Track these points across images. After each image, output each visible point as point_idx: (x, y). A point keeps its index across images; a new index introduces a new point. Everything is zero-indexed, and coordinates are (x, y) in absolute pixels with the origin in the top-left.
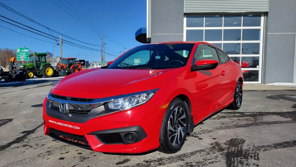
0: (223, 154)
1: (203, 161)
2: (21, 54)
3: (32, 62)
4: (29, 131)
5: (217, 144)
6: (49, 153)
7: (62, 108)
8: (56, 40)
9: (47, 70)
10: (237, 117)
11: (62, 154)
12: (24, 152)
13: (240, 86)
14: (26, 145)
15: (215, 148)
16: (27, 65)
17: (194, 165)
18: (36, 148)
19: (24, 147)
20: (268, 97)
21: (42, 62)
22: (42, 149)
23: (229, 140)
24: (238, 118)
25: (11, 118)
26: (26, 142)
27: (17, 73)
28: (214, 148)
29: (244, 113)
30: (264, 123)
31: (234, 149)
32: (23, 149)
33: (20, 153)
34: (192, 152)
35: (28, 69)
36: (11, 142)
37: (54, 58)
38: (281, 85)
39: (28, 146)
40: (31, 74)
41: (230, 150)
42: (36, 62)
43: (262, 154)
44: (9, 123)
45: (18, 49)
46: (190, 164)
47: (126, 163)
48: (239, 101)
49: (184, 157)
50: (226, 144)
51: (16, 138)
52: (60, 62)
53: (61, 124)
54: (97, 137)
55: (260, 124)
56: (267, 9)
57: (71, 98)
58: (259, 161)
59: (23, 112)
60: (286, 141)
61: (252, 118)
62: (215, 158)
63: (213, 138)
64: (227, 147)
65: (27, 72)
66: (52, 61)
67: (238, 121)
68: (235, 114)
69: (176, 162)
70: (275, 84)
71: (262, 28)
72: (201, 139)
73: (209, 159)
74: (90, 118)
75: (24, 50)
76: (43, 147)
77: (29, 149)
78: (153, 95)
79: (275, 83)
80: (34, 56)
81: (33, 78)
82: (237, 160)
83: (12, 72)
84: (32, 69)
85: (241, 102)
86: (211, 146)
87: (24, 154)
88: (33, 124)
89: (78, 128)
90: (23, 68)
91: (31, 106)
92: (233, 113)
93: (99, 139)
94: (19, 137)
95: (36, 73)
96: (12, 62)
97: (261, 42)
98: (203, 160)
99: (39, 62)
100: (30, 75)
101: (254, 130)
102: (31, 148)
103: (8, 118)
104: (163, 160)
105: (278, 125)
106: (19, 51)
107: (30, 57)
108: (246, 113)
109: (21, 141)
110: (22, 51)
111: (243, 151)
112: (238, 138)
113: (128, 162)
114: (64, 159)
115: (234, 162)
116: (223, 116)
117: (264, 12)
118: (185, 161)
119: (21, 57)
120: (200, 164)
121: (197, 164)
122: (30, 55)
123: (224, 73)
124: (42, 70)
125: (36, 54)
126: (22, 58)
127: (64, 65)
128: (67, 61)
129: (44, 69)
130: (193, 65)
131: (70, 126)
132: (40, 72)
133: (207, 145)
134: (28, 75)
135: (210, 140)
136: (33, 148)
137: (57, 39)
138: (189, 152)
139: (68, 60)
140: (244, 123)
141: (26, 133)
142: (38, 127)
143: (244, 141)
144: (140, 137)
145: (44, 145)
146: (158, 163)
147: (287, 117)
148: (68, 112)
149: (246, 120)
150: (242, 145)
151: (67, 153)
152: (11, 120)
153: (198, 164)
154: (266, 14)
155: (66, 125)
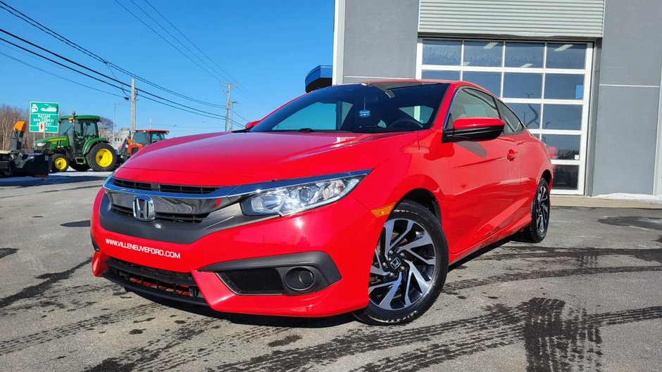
0: (518, 329)
1: (473, 343)
2: (39, 116)
3: (65, 134)
4: (55, 274)
5: (502, 309)
6: (105, 319)
7: (139, 209)
8: (123, 89)
9: (98, 154)
10: (540, 256)
11: (136, 322)
12: (45, 316)
13: (545, 189)
14: (48, 304)
15: (498, 316)
16: (54, 141)
17: (453, 350)
18: (73, 310)
19: (42, 306)
20: (602, 221)
21: (87, 136)
22: (89, 312)
23: (527, 300)
24: (542, 259)
25: (13, 248)
26: (48, 296)
27: (29, 158)
28: (494, 316)
29: (554, 248)
30: (601, 268)
31: (541, 320)
32: (41, 311)
33: (33, 319)
34: (445, 324)
35: (54, 150)
36: (12, 296)
37: (116, 130)
38: (627, 198)
39: (53, 304)
40: (62, 163)
41: (533, 321)
42: (75, 136)
43: (605, 331)
44: (6, 257)
45: (34, 105)
46: (443, 348)
47: (292, 343)
48: (542, 224)
49: (426, 333)
50: (520, 309)
51: (25, 287)
52: (129, 138)
53: (134, 247)
54: (222, 278)
55: (594, 272)
56: (600, 32)
57: (162, 186)
58: (602, 344)
59: (41, 236)
60: (656, 305)
61: (573, 260)
62: (499, 337)
63: (489, 297)
64: (524, 315)
65: (52, 156)
66: (112, 137)
67: (542, 265)
68: (534, 251)
69: (411, 342)
70: (614, 196)
71: (587, 72)
72: (462, 298)
73: (487, 339)
74: (206, 232)
75: (46, 107)
76: (92, 307)
77: (56, 312)
78: (358, 183)
79: (614, 194)
80: (71, 122)
81: (65, 170)
82: (551, 341)
83: (16, 154)
84: (63, 152)
85: (546, 226)
86: (489, 312)
87: (43, 322)
88: (66, 259)
89: (177, 256)
90: (44, 147)
91: (62, 225)
92: (529, 248)
93: (227, 283)
94: (32, 287)
95: (74, 160)
96: (19, 133)
97: (585, 103)
98: (473, 341)
99: (82, 134)
100: (60, 164)
101: (581, 283)
102: (62, 310)
103: (6, 247)
104: (379, 340)
105: (633, 273)
106: (35, 111)
107: (60, 123)
108: (557, 248)
109: (38, 293)
110: (43, 109)
111: (563, 324)
112: (548, 298)
113: (297, 342)
114: (142, 333)
115: (544, 345)
116: (508, 255)
117: (594, 38)
118: (431, 342)
119: (40, 124)
120: (467, 348)
121: (460, 348)
122: (62, 119)
123: (513, 156)
124: (86, 154)
125: (75, 117)
126: (42, 126)
127: (138, 145)
128: (146, 136)
129: (92, 151)
130: (447, 128)
131: (158, 252)
132: (83, 158)
133: (479, 310)
134: (54, 163)
135: (483, 301)
136: (66, 310)
137: (125, 87)
138: (437, 322)
139: (148, 134)
140: (558, 267)
141: (48, 279)
142: (78, 267)
143: (562, 304)
144: (326, 279)
145: (94, 303)
146: (367, 345)
147: (651, 260)
148: (154, 218)
149: (561, 262)
150: (558, 312)
151: (149, 320)
152: (13, 251)
153: (462, 349)
154: (597, 42)
155: (146, 249)
